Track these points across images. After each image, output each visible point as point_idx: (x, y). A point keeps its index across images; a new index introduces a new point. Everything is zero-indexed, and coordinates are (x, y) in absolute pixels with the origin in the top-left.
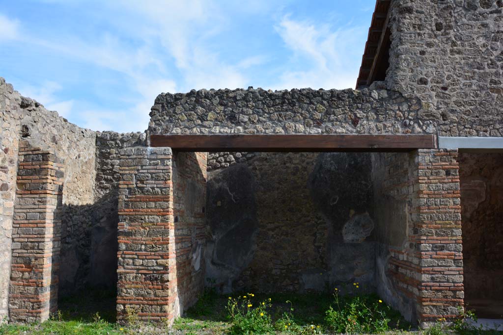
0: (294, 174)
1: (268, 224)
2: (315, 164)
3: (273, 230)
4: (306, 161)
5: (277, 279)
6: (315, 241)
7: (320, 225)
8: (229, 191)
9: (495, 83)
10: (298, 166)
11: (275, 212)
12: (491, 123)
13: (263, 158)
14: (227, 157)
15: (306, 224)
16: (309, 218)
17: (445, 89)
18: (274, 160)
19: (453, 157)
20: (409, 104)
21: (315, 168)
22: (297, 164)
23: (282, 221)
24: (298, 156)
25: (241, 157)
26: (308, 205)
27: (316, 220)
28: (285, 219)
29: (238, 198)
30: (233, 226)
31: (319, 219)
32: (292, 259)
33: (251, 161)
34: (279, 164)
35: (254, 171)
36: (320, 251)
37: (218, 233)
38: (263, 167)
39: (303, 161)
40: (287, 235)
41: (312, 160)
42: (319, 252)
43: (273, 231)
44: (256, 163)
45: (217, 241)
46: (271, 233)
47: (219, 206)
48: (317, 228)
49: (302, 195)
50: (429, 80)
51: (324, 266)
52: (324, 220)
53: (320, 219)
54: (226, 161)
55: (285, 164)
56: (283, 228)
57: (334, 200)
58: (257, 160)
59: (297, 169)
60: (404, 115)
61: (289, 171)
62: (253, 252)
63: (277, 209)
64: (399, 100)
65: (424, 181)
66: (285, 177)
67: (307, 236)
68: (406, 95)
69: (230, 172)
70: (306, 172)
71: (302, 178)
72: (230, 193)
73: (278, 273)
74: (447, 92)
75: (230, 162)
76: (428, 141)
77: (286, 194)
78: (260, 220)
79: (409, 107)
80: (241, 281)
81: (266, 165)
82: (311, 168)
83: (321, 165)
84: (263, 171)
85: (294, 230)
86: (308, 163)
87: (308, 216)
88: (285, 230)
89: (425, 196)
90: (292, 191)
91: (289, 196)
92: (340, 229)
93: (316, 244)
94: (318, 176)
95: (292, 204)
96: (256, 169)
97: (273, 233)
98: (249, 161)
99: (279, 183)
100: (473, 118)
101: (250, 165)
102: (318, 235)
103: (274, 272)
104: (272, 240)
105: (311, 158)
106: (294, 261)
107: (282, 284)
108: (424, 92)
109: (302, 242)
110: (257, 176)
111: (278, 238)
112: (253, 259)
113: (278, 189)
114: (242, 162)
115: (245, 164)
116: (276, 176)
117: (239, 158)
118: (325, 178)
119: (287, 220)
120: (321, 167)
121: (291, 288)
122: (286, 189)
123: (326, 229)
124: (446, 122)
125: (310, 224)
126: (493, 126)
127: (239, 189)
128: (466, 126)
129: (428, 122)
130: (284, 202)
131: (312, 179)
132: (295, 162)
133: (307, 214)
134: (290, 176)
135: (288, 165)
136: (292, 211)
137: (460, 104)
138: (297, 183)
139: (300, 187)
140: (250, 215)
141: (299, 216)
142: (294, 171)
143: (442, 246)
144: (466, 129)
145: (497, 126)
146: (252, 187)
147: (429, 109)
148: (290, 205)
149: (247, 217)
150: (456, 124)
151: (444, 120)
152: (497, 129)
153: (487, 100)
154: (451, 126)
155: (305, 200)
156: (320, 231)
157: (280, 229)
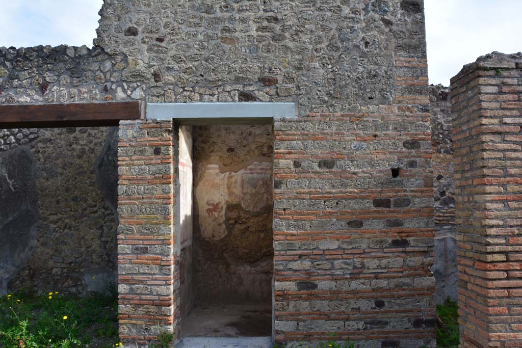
0: (80, 157)
1: (50, 215)
2: (103, 144)
3: (55, 222)
4: (94, 142)
5: (58, 279)
6: (101, 236)
7: (107, 217)
8: (7, 178)
9: (229, 30)
10: (84, 147)
11: (58, 202)
12: (220, 83)
13: (47, 139)
14: (8, 138)
15: (92, 215)
16: (95, 209)
17: (160, 40)
18: (59, 141)
19: (166, 130)
20: (113, 62)
21: (103, 149)
22: (84, 145)
23: (64, 212)
24: (85, 136)
25: (23, 138)
26: (94, 193)
27: (103, 210)
28: (69, 209)
29: (17, 186)
30: (10, 219)
31: (107, 209)
32: (74, 257)
33: (33, 143)
34: (64, 146)
35: (36, 155)
36: (107, 247)
38: (46, 149)
39: (91, 142)
40: (70, 228)
41: (100, 140)
42: (105, 248)
43: (55, 224)
44: (40, 145)
46: (53, 226)
48: (104, 220)
49: (88, 182)
50: (140, 29)
51: (111, 265)
52: (112, 211)
53: (108, 210)
54: (5, 143)
55: (71, 146)
56: (67, 221)
58: (40, 141)
59: (83, 152)
60: (105, 77)
61: (75, 154)
62: (32, 248)
63: (59, 198)
64: (100, 58)
65: (124, 163)
66: (70, 160)
67: (93, 229)
68: (109, 50)
69: (9, 156)
70: (93, 155)
71: (88, 162)
72: (8, 181)
73: (59, 273)
74: (163, 44)
75: (10, 144)
76: (132, 110)
77: (71, 181)
78: (41, 212)
79: (113, 65)
80: (18, 282)
81: (49, 147)
82: (99, 150)
84: (46, 154)
85: (78, 222)
86: (95, 144)
87: (95, 206)
88: (69, 222)
89: (124, 182)
90: (77, 176)
91: (74, 183)
93: (103, 239)
94: (105, 158)
95: (75, 193)
96: (39, 151)
97: (55, 226)
98: (32, 142)
99: (63, 168)
100: (196, 78)
101: (33, 147)
102: (104, 228)
103: (54, 271)
104: (54, 233)
105: (100, 138)
106: (76, 258)
107: (64, 286)
108: (132, 45)
109: (86, 237)
110: (39, 160)
111: (60, 232)
112: (33, 255)
113: (62, 174)
114: (24, 144)
115: (27, 147)
116: (61, 160)
117: (20, 140)
119: (71, 211)
121: (74, 290)
122: (70, 174)
123: (114, 221)
124: (159, 84)
125: (96, 215)
126: (222, 87)
127: (18, 175)
128: (186, 89)
129: (135, 85)
130: (67, 190)
131: (99, 162)
132: (81, 142)
133: (93, 203)
134: (76, 159)
135: (74, 146)
136: (75, 201)
137: (180, 60)
138: (82, 167)
139: (85, 172)
140: (29, 206)
141: (85, 205)
142: (80, 154)
143: (145, 247)
144: (185, 93)
145: (228, 88)
146: (32, 173)
147: (138, 68)
148: (73, 194)
149: (26, 207)
150: (172, 86)
151: (156, 81)
152: (228, 92)
153: (216, 54)
154: (165, 89)
155: (91, 188)
156: (108, 224)
157: (63, 222)
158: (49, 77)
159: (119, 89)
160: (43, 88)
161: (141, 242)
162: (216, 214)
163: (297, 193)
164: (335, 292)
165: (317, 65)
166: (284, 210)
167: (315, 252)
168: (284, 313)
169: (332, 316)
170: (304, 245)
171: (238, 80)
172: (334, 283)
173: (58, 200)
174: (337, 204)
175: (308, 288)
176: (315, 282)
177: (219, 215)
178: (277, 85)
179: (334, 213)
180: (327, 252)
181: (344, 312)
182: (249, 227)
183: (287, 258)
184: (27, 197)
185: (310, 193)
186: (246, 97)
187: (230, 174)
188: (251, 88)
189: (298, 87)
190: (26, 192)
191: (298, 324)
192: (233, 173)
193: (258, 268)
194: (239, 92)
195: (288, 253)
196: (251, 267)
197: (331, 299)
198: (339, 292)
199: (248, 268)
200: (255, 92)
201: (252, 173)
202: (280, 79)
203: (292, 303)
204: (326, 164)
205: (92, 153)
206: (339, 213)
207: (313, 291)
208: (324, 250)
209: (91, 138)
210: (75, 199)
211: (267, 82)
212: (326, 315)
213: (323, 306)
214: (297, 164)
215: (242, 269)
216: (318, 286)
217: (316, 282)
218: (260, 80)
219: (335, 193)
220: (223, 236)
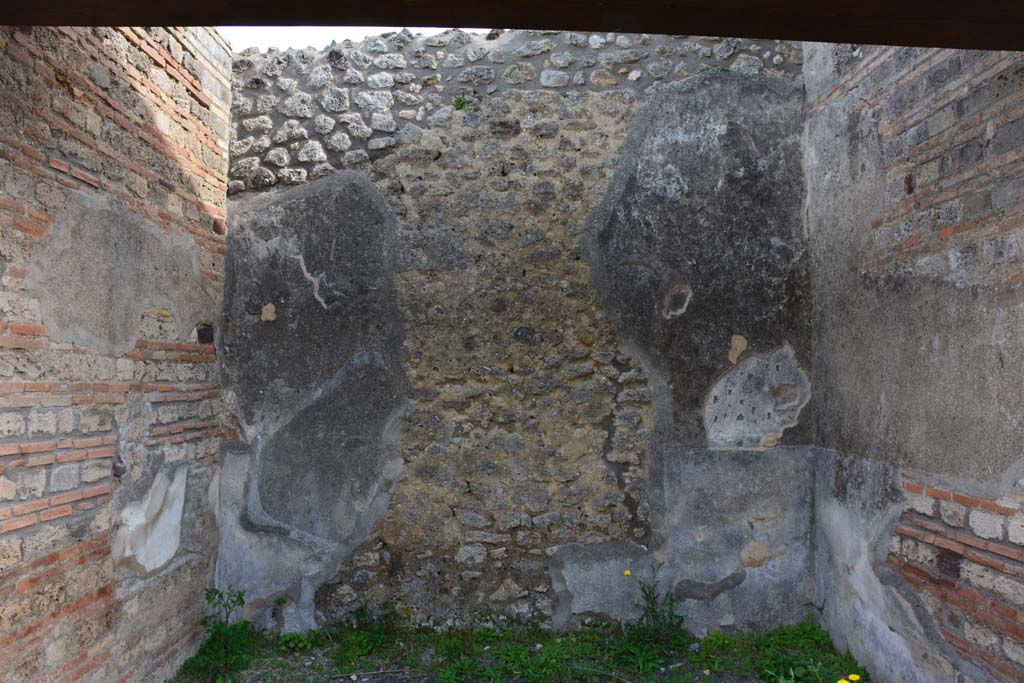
0: (537, 209)
1: (441, 384)
2: (610, 173)
3: (461, 406)
4: (579, 165)
5: (474, 579)
6: (608, 446)
7: (626, 391)
8: (304, 268)
10: (549, 179)
11: (469, 344)
13: (428, 152)
14: (302, 147)
15: (579, 385)
16: (588, 365)
18: (467, 159)
21: (611, 189)
22: (548, 173)
23: (491, 374)
24: (550, 148)
25: (351, 148)
26: (585, 319)
27: (614, 371)
28: (505, 367)
29: (337, 293)
30: (318, 393)
31: (623, 366)
32: (528, 511)
33: (383, 163)
34: (484, 173)
35: (394, 198)
36: (627, 481)
37: (263, 418)
38: (427, 183)
39: (570, 166)
40: (509, 424)
41: (598, 162)
42: (621, 484)
43: (461, 411)
44: (403, 169)
45: (260, 447)
46: (453, 417)
47: (268, 322)
48: (615, 399)
49: (564, 284)
51: (638, 532)
52: (640, 370)
53: (629, 369)
54: (295, 163)
55: (504, 174)
56: (498, 401)
57: (677, 302)
58: (405, 159)
59: (547, 194)
61: (520, 198)
62: (389, 484)
63: (474, 331)
66: (505, 218)
67: (582, 426)
69: (308, 201)
70: (578, 203)
71: (564, 224)
72: (308, 275)
73: (479, 559)
75: (308, 165)
77: (508, 280)
78: (414, 372)
80: (346, 589)
81: (435, 177)
82: (597, 190)
83: (632, 179)
84: (426, 198)
85: (534, 406)
86: (585, 172)
87: (586, 357)
88: (505, 405)
90: (528, 267)
91: (520, 285)
92: (696, 402)
93: (613, 457)
94: (621, 215)
95: (526, 316)
96: (403, 189)
97: (461, 417)
98: (379, 161)
99: (483, 240)
101: (382, 175)
102: (617, 422)
103: (462, 554)
104: (456, 440)
105: (598, 154)
106: (532, 515)
107: (493, 597)
109: (562, 450)
110: (403, 215)
111: (478, 437)
112: (391, 507)
113: (479, 259)
114: (354, 165)
115: (364, 175)
116: (473, 216)
117: (342, 152)
118: (648, 224)
119: (513, 371)
120: (632, 185)
121: (524, 609)
122: (506, 260)
123: (646, 403)
125: (590, 384)
127: (339, 259)
130: (500, 306)
131: (599, 226)
132: (539, 165)
133: (581, 349)
134: (523, 214)
135: (514, 176)
136: (527, 341)
138: (546, 241)
139: (556, 255)
140: (378, 355)
141: (554, 356)
142: (538, 199)
146: (385, 254)
148: (520, 319)
149: (366, 359)
155: (574, 302)
156: (627, 410)
157: (487, 402)
173: (471, 338)
184: (372, 328)
190: (365, 311)
205: (574, 198)
209: (569, 154)
210: (524, 335)
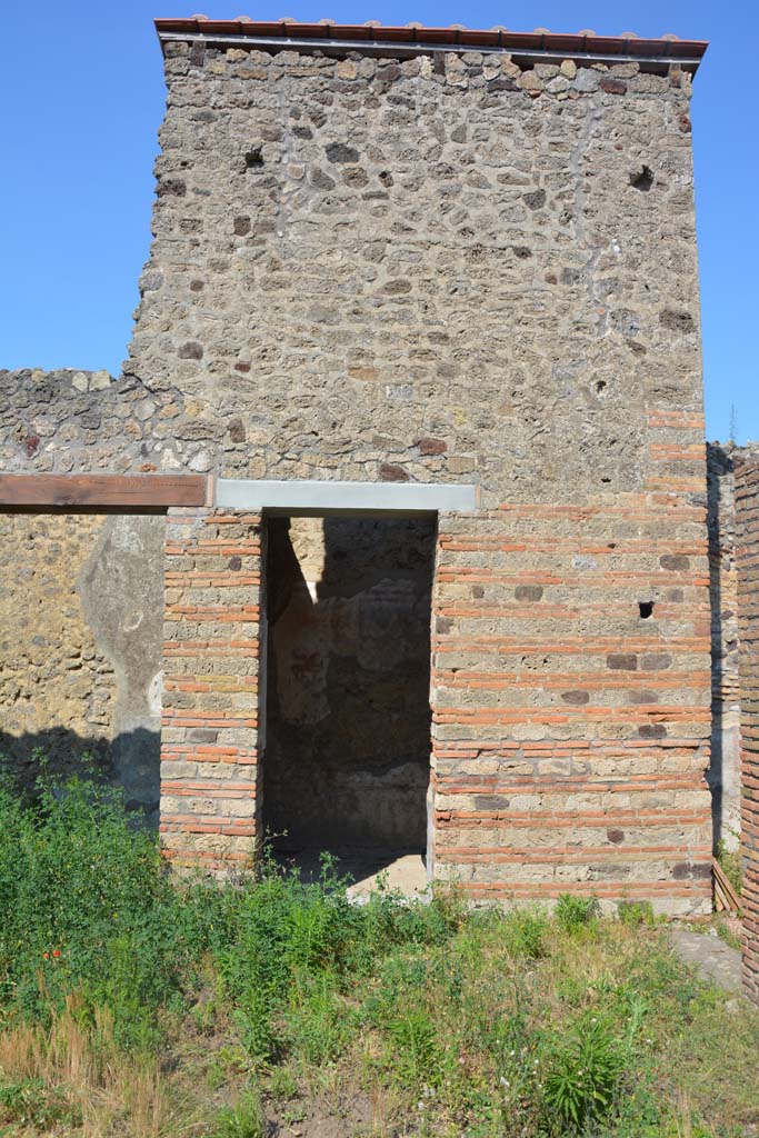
0: (50, 561)
2: (96, 538)
4: (77, 532)
7: (101, 677)
9: (360, 355)
15: (72, 672)
16: (77, 662)
17: (243, 367)
18: (9, 529)
19: (250, 527)
20: (157, 403)
21: (96, 548)
22: (59, 538)
23: (18, 665)
24: (60, 522)
26: (76, 631)
27: (93, 664)
34: (20, 538)
36: (100, 735)
39: (72, 533)
41: (89, 530)
48: (94, 682)
49: (65, 609)
50: (205, 348)
52: (110, 664)
53: (103, 663)
55: (32, 539)
56: (21, 682)
57: (133, 621)
59: (57, 551)
60: (143, 428)
61: (41, 554)
63: (8, 638)
64: (133, 395)
65: (175, 583)
66: (30, 566)
67: (72, 699)
68: (150, 382)
70: (75, 557)
71: (66, 570)
74: (248, 375)
77: (31, 606)
79: (159, 408)
82: (87, 548)
83: (109, 542)
85: (44, 685)
86: (81, 537)
87: (78, 656)
88: (26, 685)
89: (176, 617)
90: (43, 598)
91: (38, 610)
92: (143, 685)
94: (100, 565)
95: (41, 629)
99: (17, 581)
100: (304, 437)
102: (95, 697)
105: (89, 526)
108: (192, 376)
111: (8, 704)
113: (13, 592)
116: (12, 565)
118: (117, 571)
119: (31, 663)
120: (108, 546)
122: (30, 594)
123: (113, 685)
124: (240, 446)
125: (79, 672)
126: (350, 455)
128: (286, 455)
129: (196, 445)
130: (25, 623)
131: (87, 572)
132: (52, 532)
133: (76, 651)
134: (42, 564)
135: (38, 540)
136: (40, 644)
137: (276, 404)
138: (54, 581)
139: (59, 591)
141: (57, 655)
142: (51, 555)
143: (210, 732)
144: (285, 462)
145: (358, 457)
147: (203, 415)
148: (36, 631)
150: (262, 451)
151: (235, 441)
152: (360, 463)
153: (340, 395)
154: (249, 455)
155: (70, 620)
156: (102, 689)
157: (15, 684)
158: (41, 426)
159: (168, 452)
160: (32, 444)
161: (203, 721)
162: (309, 675)
163: (478, 643)
164: (538, 815)
165: (515, 420)
166: (454, 670)
167: (507, 744)
168: (453, 848)
169: (534, 855)
170: (486, 731)
171: (378, 443)
172: (537, 798)
173: (5, 643)
174: (545, 661)
175: (493, 807)
176: (505, 796)
177: (314, 677)
178: (445, 454)
179: (539, 677)
180: (525, 745)
181: (554, 850)
182: (371, 701)
183: (456, 753)
185: (499, 642)
186: (393, 473)
187: (337, 600)
188: (400, 458)
189: (482, 460)
191: (474, 870)
192: (343, 599)
193: (388, 778)
194: (380, 464)
195: (460, 745)
196: (374, 776)
197: (531, 827)
198: (547, 815)
199: (369, 777)
200: (407, 465)
201: (380, 600)
202: (450, 442)
203: (465, 834)
204: (529, 593)
205: (73, 554)
206: (548, 678)
207: (501, 813)
208: (521, 742)
209: (72, 526)
210: (38, 641)
211: (429, 448)
212: (523, 854)
213: (518, 838)
214: (478, 592)
215: (358, 779)
216: (511, 804)
217: (507, 797)
218: (417, 444)
219: (542, 644)
220: (322, 717)
